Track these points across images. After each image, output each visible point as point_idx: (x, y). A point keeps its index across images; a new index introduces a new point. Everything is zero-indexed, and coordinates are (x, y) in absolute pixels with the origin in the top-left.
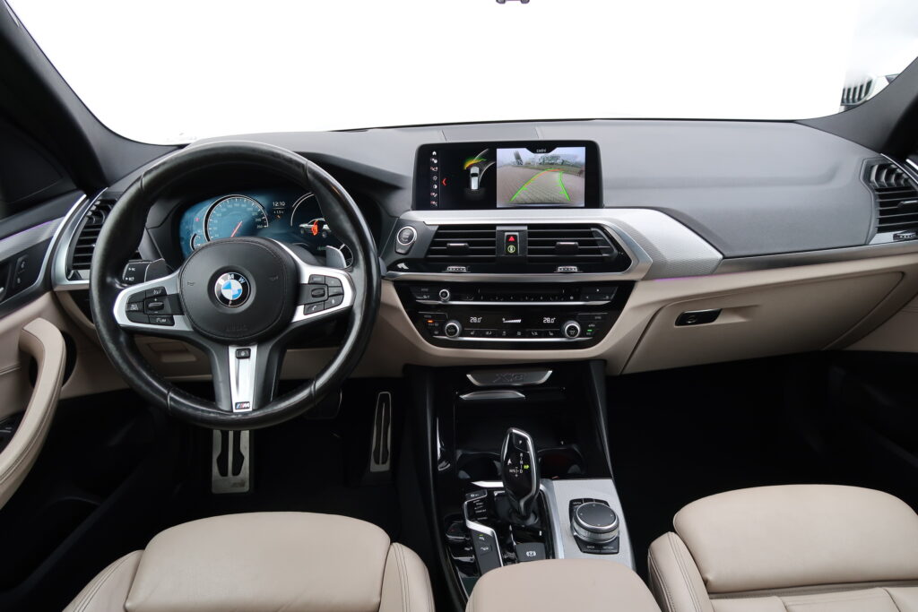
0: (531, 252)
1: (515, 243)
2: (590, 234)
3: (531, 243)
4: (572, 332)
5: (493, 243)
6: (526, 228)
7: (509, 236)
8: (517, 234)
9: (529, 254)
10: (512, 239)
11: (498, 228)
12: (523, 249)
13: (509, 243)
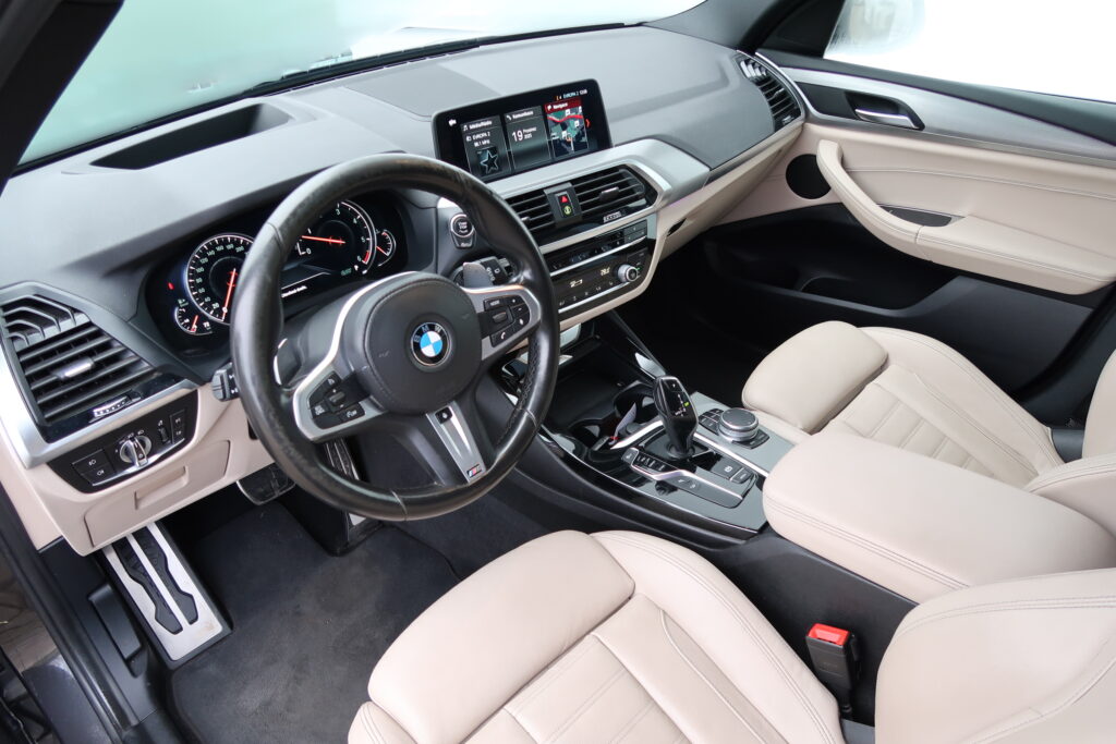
0: (584, 207)
1: (568, 203)
2: (620, 176)
3: (582, 199)
4: (633, 275)
5: (546, 209)
6: (569, 185)
7: (560, 198)
8: (565, 193)
9: (583, 209)
10: (564, 200)
11: (546, 192)
12: (576, 207)
13: (563, 205)
